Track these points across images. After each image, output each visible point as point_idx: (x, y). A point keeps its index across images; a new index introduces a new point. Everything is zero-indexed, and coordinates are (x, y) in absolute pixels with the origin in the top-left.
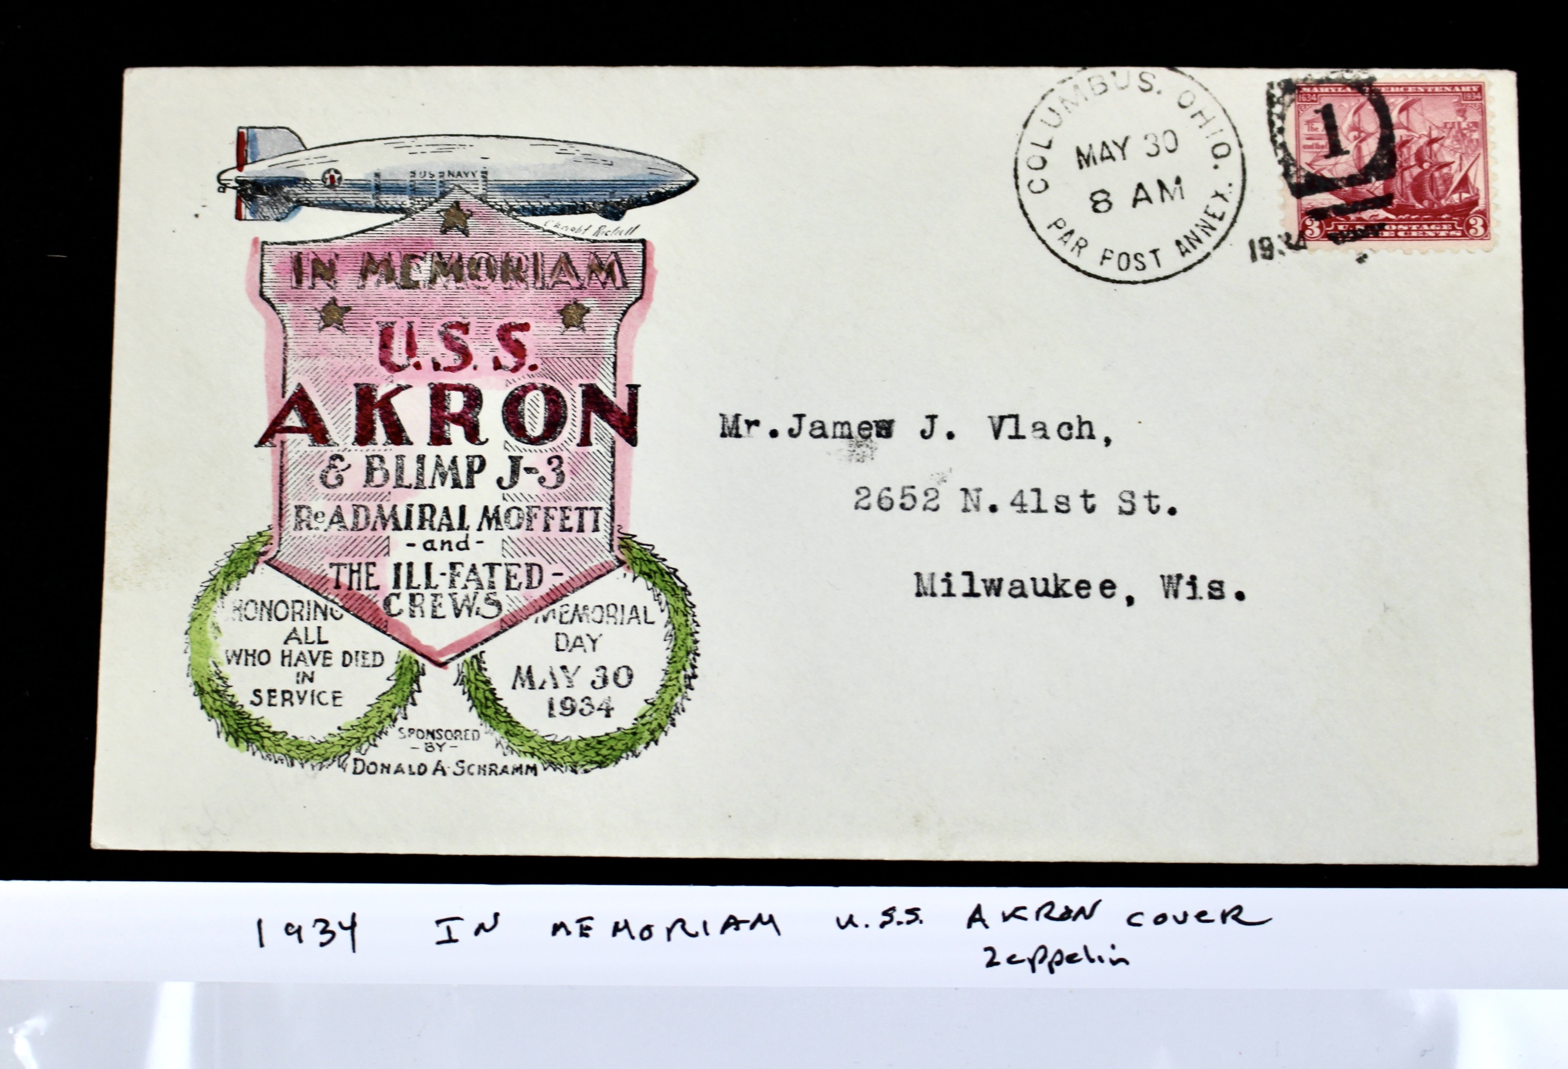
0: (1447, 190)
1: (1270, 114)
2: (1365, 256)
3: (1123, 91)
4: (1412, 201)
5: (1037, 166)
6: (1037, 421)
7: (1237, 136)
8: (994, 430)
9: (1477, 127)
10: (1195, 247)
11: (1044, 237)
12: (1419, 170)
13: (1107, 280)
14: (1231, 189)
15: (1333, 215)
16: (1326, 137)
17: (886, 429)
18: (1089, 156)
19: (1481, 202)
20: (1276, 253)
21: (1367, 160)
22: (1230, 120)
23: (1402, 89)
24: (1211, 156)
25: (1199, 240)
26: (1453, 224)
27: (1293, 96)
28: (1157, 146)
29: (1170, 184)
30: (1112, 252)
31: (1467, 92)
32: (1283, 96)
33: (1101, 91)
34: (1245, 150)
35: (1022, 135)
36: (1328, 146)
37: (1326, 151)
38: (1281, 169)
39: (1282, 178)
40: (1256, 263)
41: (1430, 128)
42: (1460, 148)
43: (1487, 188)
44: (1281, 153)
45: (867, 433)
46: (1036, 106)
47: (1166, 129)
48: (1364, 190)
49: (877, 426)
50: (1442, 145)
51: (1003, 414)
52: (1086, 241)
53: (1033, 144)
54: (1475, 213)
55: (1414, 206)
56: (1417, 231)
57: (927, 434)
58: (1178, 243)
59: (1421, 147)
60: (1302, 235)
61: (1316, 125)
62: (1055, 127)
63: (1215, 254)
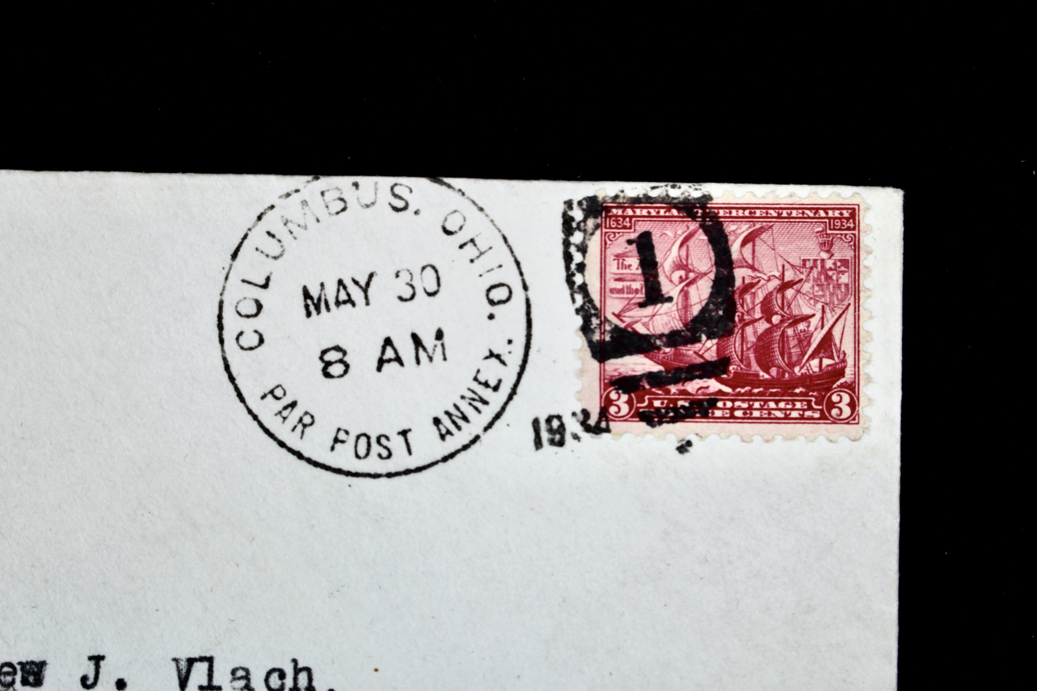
0: (803, 354)
1: (567, 244)
2: (689, 443)
3: (368, 210)
4: (755, 367)
5: (249, 313)
6: (237, 665)
7: (521, 274)
8: (180, 678)
9: (848, 268)
10: (459, 428)
11: (255, 411)
12: (767, 325)
13: (338, 471)
14: (510, 347)
15: (647, 387)
16: (641, 278)
17: (34, 674)
18: (319, 299)
19: (849, 371)
20: (568, 437)
21: (695, 311)
22: (512, 252)
23: (747, 213)
24: (486, 301)
25: (465, 418)
26: (809, 402)
27: (599, 221)
28: (412, 287)
29: (428, 340)
30: (347, 433)
31: (835, 218)
32: (584, 220)
33: (339, 209)
34: (530, 293)
35: (231, 266)
36: (644, 291)
37: (641, 297)
38: (579, 321)
39: (581, 333)
40: (540, 451)
41: (783, 266)
42: (823, 296)
43: (857, 351)
44: (579, 299)
45: (9, 679)
46: (250, 229)
47: (425, 264)
48: (691, 353)
49: (22, 669)
50: (798, 291)
51: (192, 656)
52: (312, 417)
53: (244, 281)
54: (839, 386)
55: (757, 375)
56: (761, 409)
57: (89, 682)
58: (437, 421)
59: (771, 294)
60: (604, 413)
61: (628, 261)
62: (275, 258)
63: (485, 437)
